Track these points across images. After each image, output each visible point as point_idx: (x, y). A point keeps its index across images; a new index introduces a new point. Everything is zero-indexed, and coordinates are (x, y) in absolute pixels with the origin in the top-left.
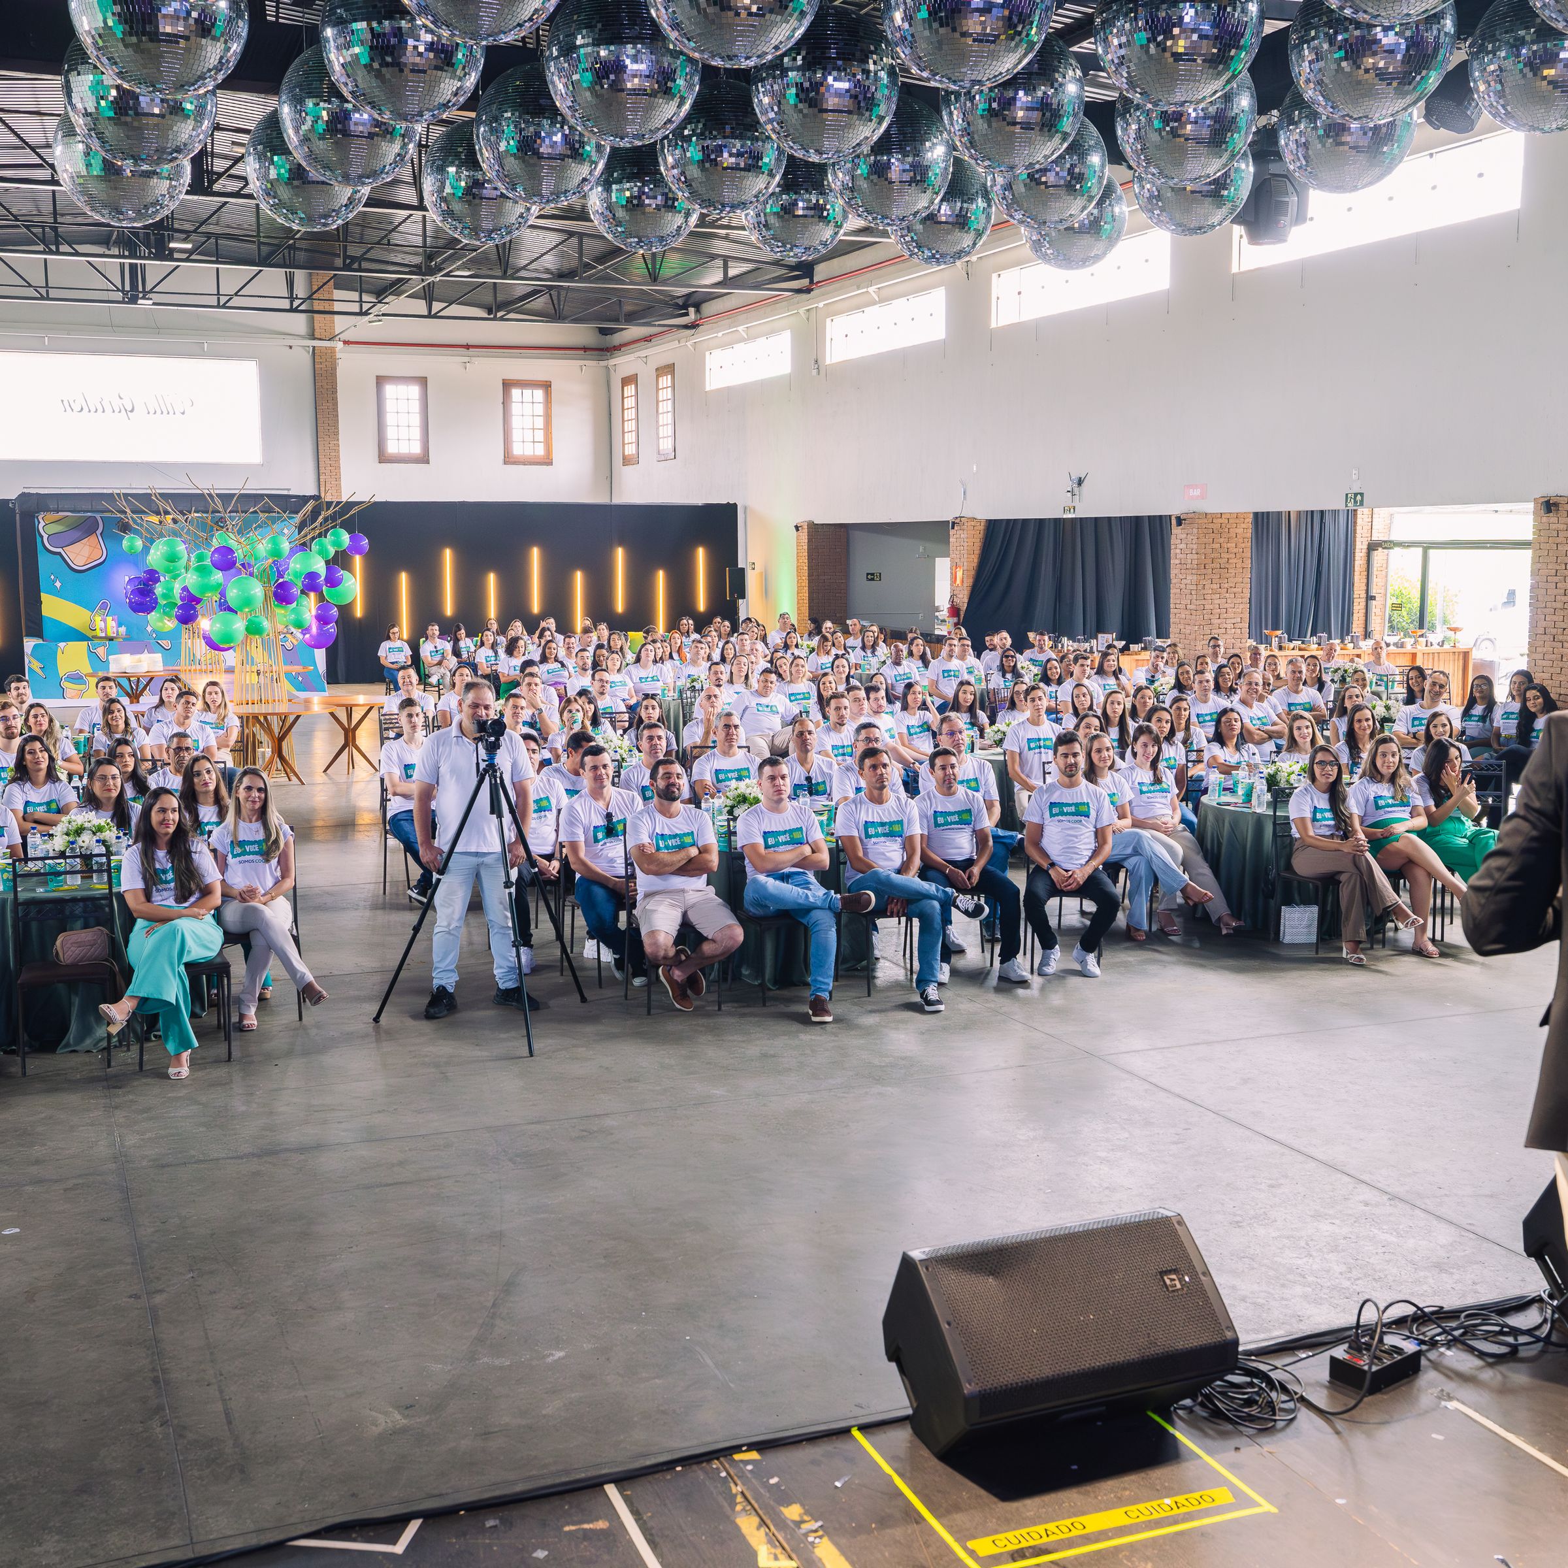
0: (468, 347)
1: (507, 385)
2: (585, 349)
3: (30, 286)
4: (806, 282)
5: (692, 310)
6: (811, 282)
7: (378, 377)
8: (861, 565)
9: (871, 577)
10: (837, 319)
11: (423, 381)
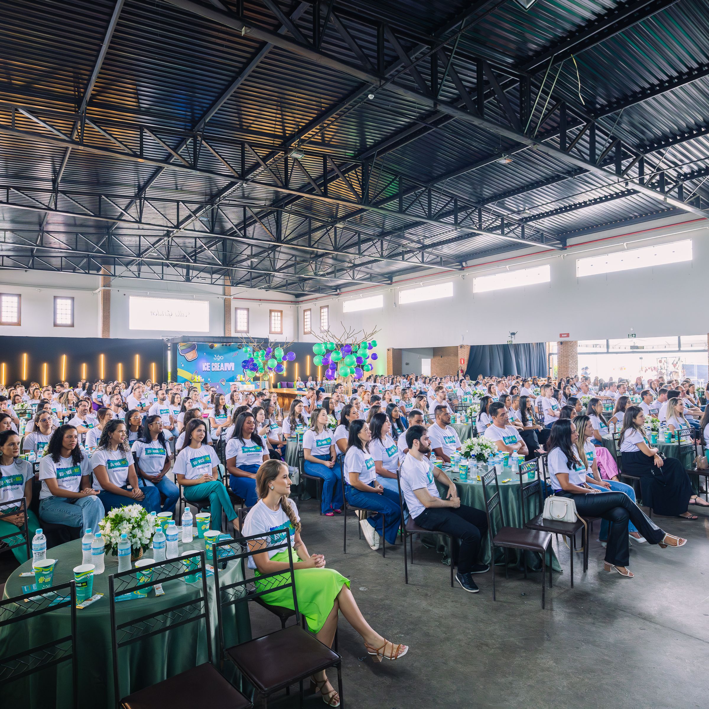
0: (260, 300)
1: (271, 311)
2: (292, 302)
3: (155, 273)
4: (389, 282)
5: (338, 290)
6: (392, 281)
7: (236, 308)
8: (404, 361)
9: (407, 364)
10: (402, 292)
11: (248, 309)
